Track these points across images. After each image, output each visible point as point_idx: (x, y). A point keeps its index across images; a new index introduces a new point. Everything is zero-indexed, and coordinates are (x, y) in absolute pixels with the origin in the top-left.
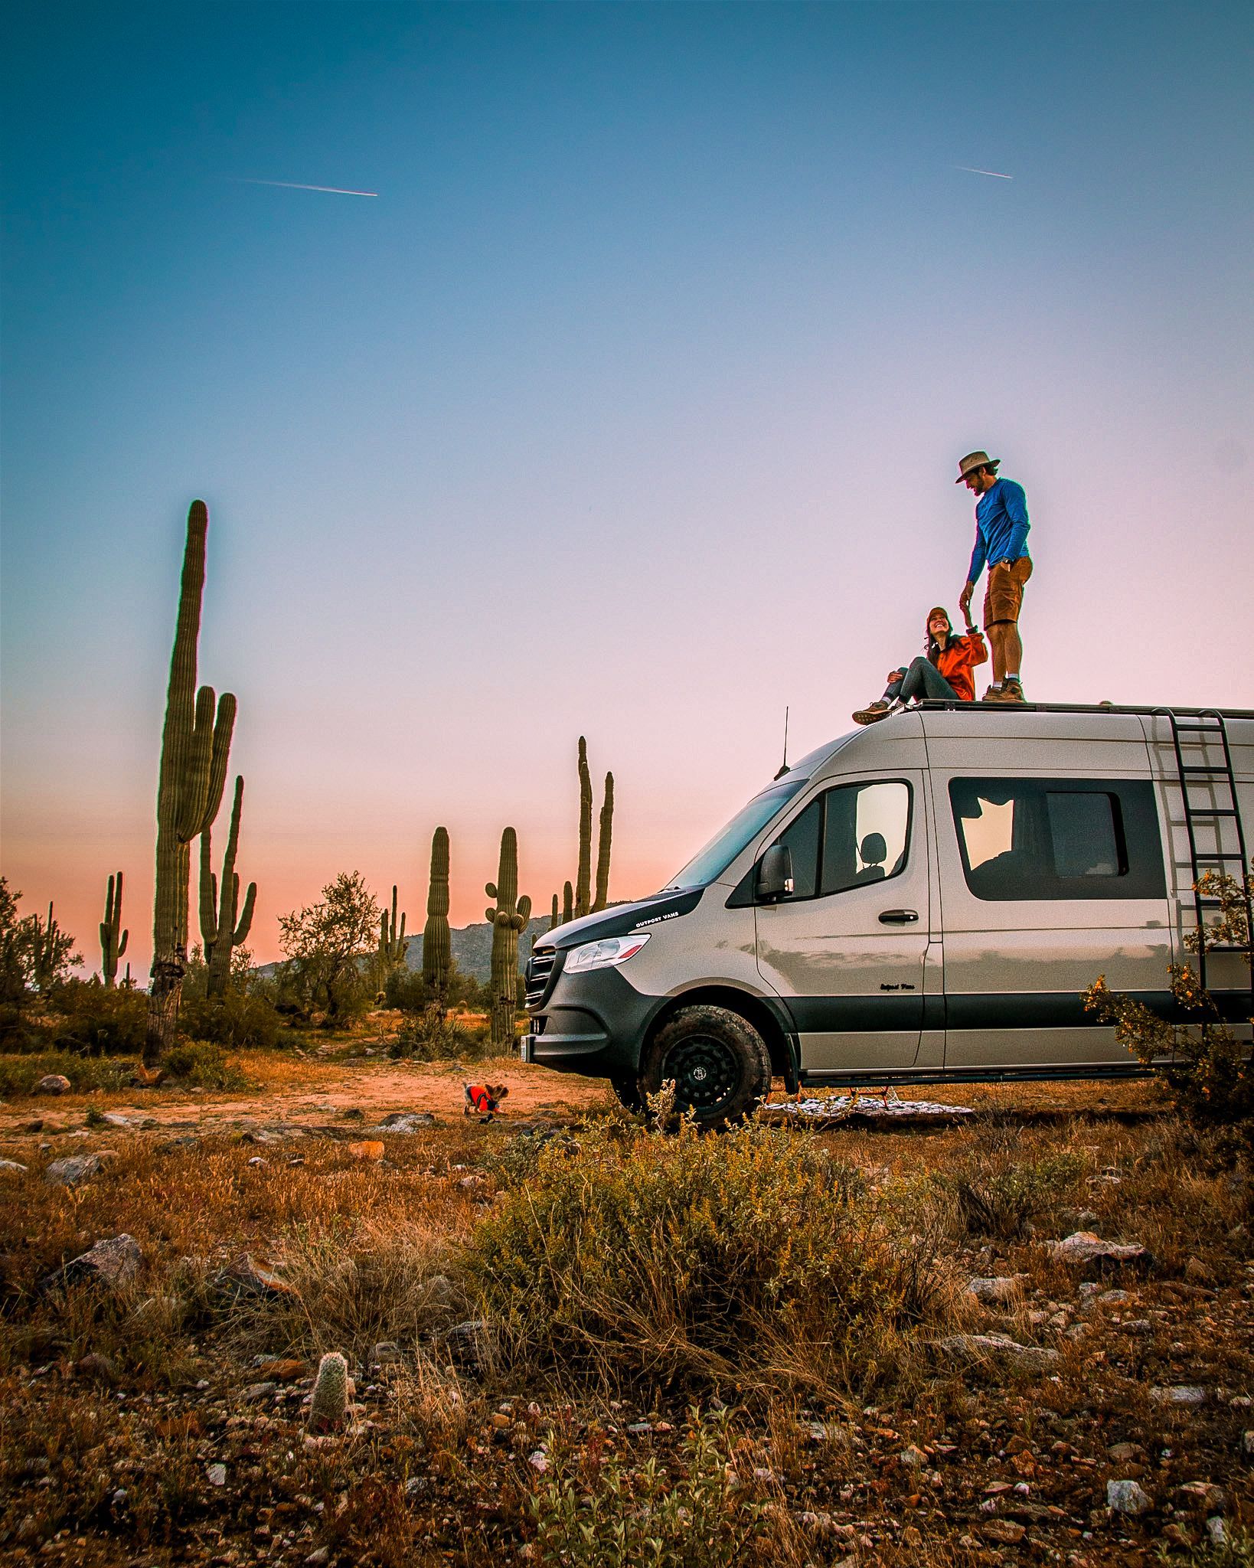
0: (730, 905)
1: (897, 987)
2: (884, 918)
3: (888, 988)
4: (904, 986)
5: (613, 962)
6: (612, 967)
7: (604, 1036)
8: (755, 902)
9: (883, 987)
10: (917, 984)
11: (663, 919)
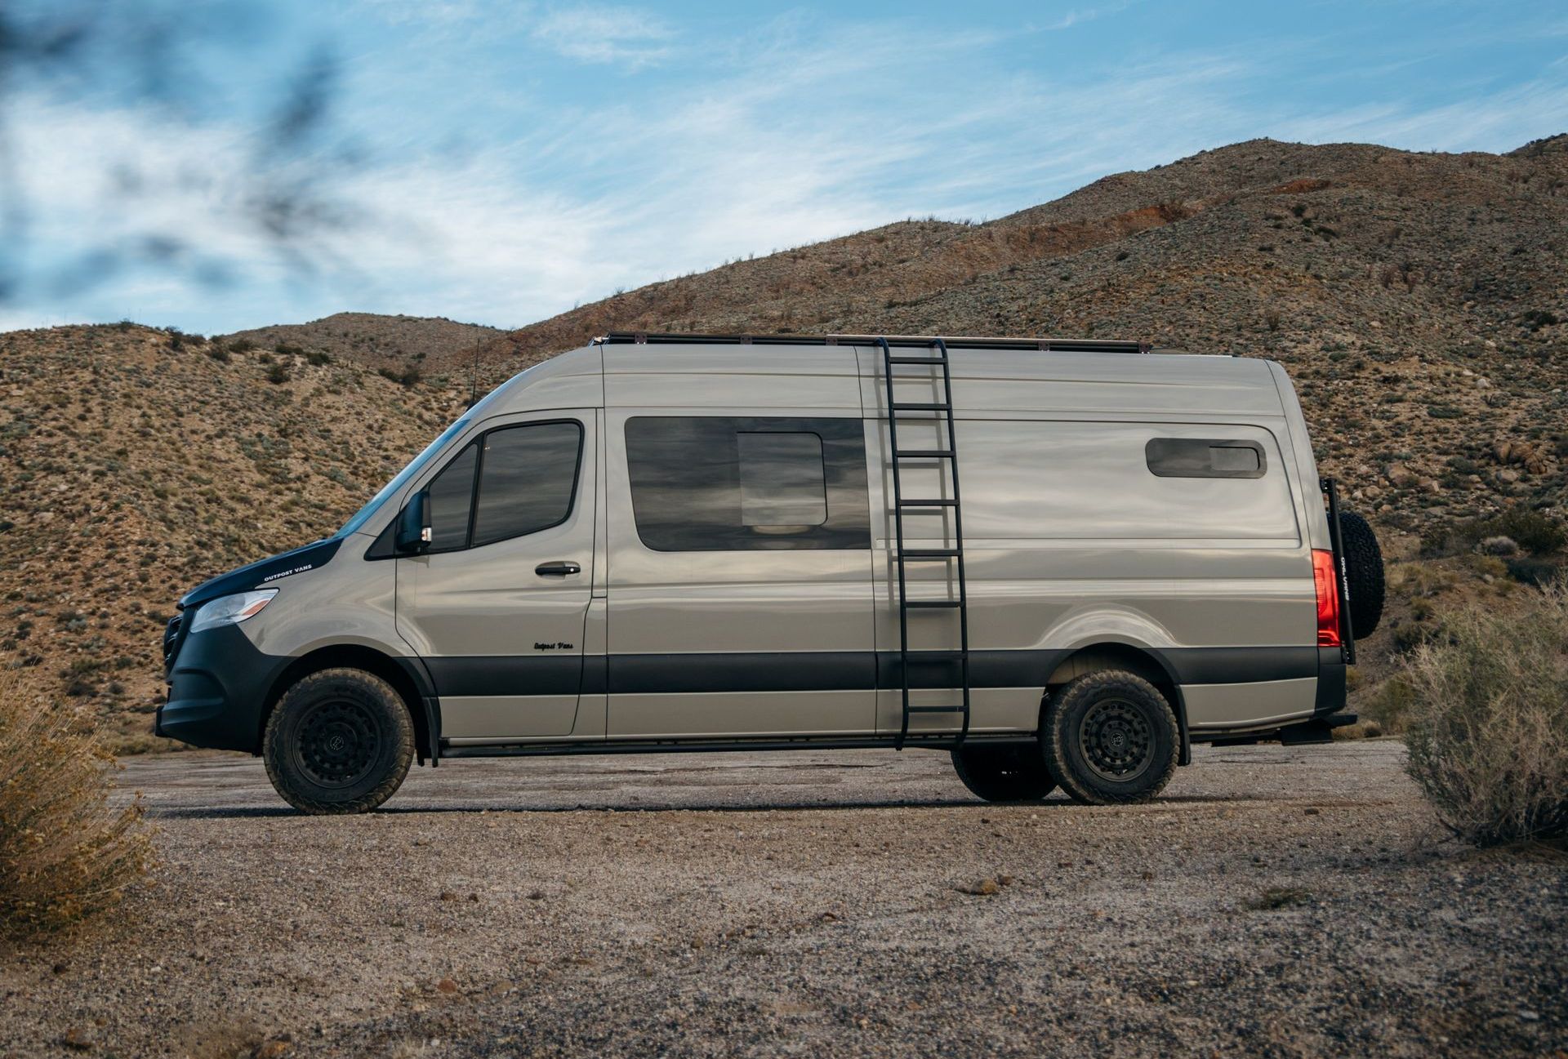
0: (369, 557)
1: (552, 647)
2: (541, 571)
3: (543, 647)
4: (560, 645)
5: (236, 620)
6: (235, 625)
7: (220, 700)
8: (397, 553)
9: (537, 646)
10: (577, 642)
11: (294, 573)
